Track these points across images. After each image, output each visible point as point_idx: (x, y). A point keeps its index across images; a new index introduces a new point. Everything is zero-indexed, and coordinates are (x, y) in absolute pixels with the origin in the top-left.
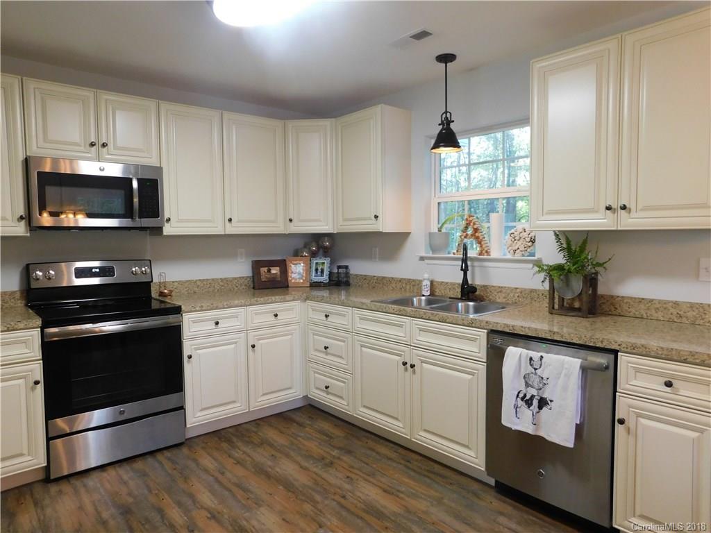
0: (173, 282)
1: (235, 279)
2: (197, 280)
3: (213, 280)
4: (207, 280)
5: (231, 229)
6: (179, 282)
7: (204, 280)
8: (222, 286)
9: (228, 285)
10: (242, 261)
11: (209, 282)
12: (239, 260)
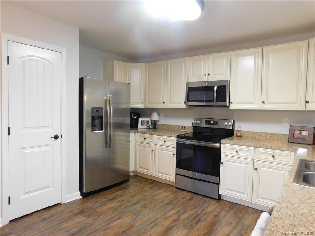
0: (245, 131)
1: (280, 134)
2: (257, 132)
3: (266, 133)
4: (263, 133)
5: (265, 107)
6: (248, 132)
7: (261, 132)
8: (271, 137)
9: (275, 137)
10: (286, 125)
11: (264, 134)
12: (284, 124)
